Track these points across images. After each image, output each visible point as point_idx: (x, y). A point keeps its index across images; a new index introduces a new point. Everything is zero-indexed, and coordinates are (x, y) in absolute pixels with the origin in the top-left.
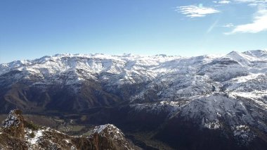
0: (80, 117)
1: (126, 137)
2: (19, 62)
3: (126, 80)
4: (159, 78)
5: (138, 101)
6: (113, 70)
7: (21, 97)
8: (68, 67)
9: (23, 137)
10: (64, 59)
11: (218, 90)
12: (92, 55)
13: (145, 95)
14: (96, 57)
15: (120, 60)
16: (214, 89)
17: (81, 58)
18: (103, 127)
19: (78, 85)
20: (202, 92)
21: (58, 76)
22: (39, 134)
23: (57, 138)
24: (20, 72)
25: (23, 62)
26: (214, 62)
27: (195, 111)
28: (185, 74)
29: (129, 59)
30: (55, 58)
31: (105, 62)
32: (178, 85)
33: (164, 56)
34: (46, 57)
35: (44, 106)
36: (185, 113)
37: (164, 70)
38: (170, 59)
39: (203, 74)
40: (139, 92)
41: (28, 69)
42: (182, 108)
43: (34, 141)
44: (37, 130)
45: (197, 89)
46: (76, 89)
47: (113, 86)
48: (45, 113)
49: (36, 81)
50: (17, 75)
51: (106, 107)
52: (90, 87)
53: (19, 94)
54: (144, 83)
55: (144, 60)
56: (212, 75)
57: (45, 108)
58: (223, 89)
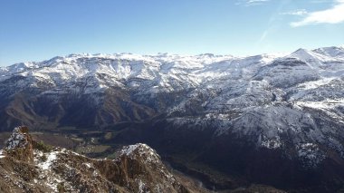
0: (104, 134)
1: (162, 159)
2: (22, 65)
3: (161, 87)
4: (203, 85)
5: (177, 114)
6: (144, 75)
7: (26, 110)
8: (87, 71)
9: (32, 160)
10: (80, 60)
11: (279, 99)
12: (117, 55)
13: (186, 107)
14: (122, 58)
15: (153, 61)
16: (274, 98)
17: (103, 59)
18: (133, 147)
19: (100, 95)
20: (260, 103)
21: (73, 83)
22: (52, 156)
23: (75, 162)
24: (23, 78)
25: (27, 65)
26: (275, 63)
27: (250, 126)
28: (237, 79)
29: (165, 59)
30: (69, 60)
31: (133, 64)
32: (228, 94)
33: (210, 55)
34: (57, 58)
35: (57, 121)
36: (238, 127)
37: (211, 75)
38: (219, 60)
39: (260, 79)
40: (178, 103)
41: (34, 74)
42: (234, 122)
43: (45, 166)
44: (49, 152)
45: (253, 98)
46: (97, 99)
47: (145, 96)
48: (58, 130)
49: (45, 89)
50: (21, 82)
51: (136, 122)
52: (115, 96)
53: (25, 106)
54: (185, 90)
55: (184, 60)
56: (272, 79)
57: (58, 125)
58: (285, 98)
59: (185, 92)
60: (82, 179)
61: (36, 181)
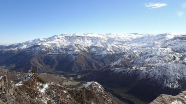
0: (77, 76)
1: (106, 90)
2: (39, 39)
3: (108, 51)
4: (131, 50)
5: (116, 66)
6: (99, 45)
7: (40, 62)
8: (69, 43)
9: (36, 87)
10: (67, 37)
11: (177, 59)
12: (85, 34)
13: (122, 62)
14: (87, 36)
15: (104, 37)
16: (174, 58)
17: (78, 36)
18: (89, 83)
19: (76, 55)
20: (165, 61)
21: (63, 49)
22: (46, 86)
23: (58, 90)
24: (39, 46)
25: (41, 40)
26: (175, 38)
27: (159, 74)
28: (151, 47)
29: (110, 36)
30: (61, 37)
31: (93, 39)
32: (146, 55)
33: (136, 34)
34: (55, 36)
35: (54, 68)
36: (151, 75)
37: (135, 45)
38: (141, 36)
39: (166, 47)
40: (117, 60)
41: (44, 44)
42: (149, 72)
43: (42, 91)
44: (45, 83)
45: (161, 58)
46: (74, 57)
47: (99, 56)
48: (55, 73)
49: (49, 52)
50: (38, 48)
51: (94, 70)
52: (83, 56)
53: (39, 60)
54: (121, 53)
55: (121, 37)
56: (173, 48)
57: (54, 70)
58: (182, 59)
59: (121, 55)
60: (60, 99)
61: (37, 98)
